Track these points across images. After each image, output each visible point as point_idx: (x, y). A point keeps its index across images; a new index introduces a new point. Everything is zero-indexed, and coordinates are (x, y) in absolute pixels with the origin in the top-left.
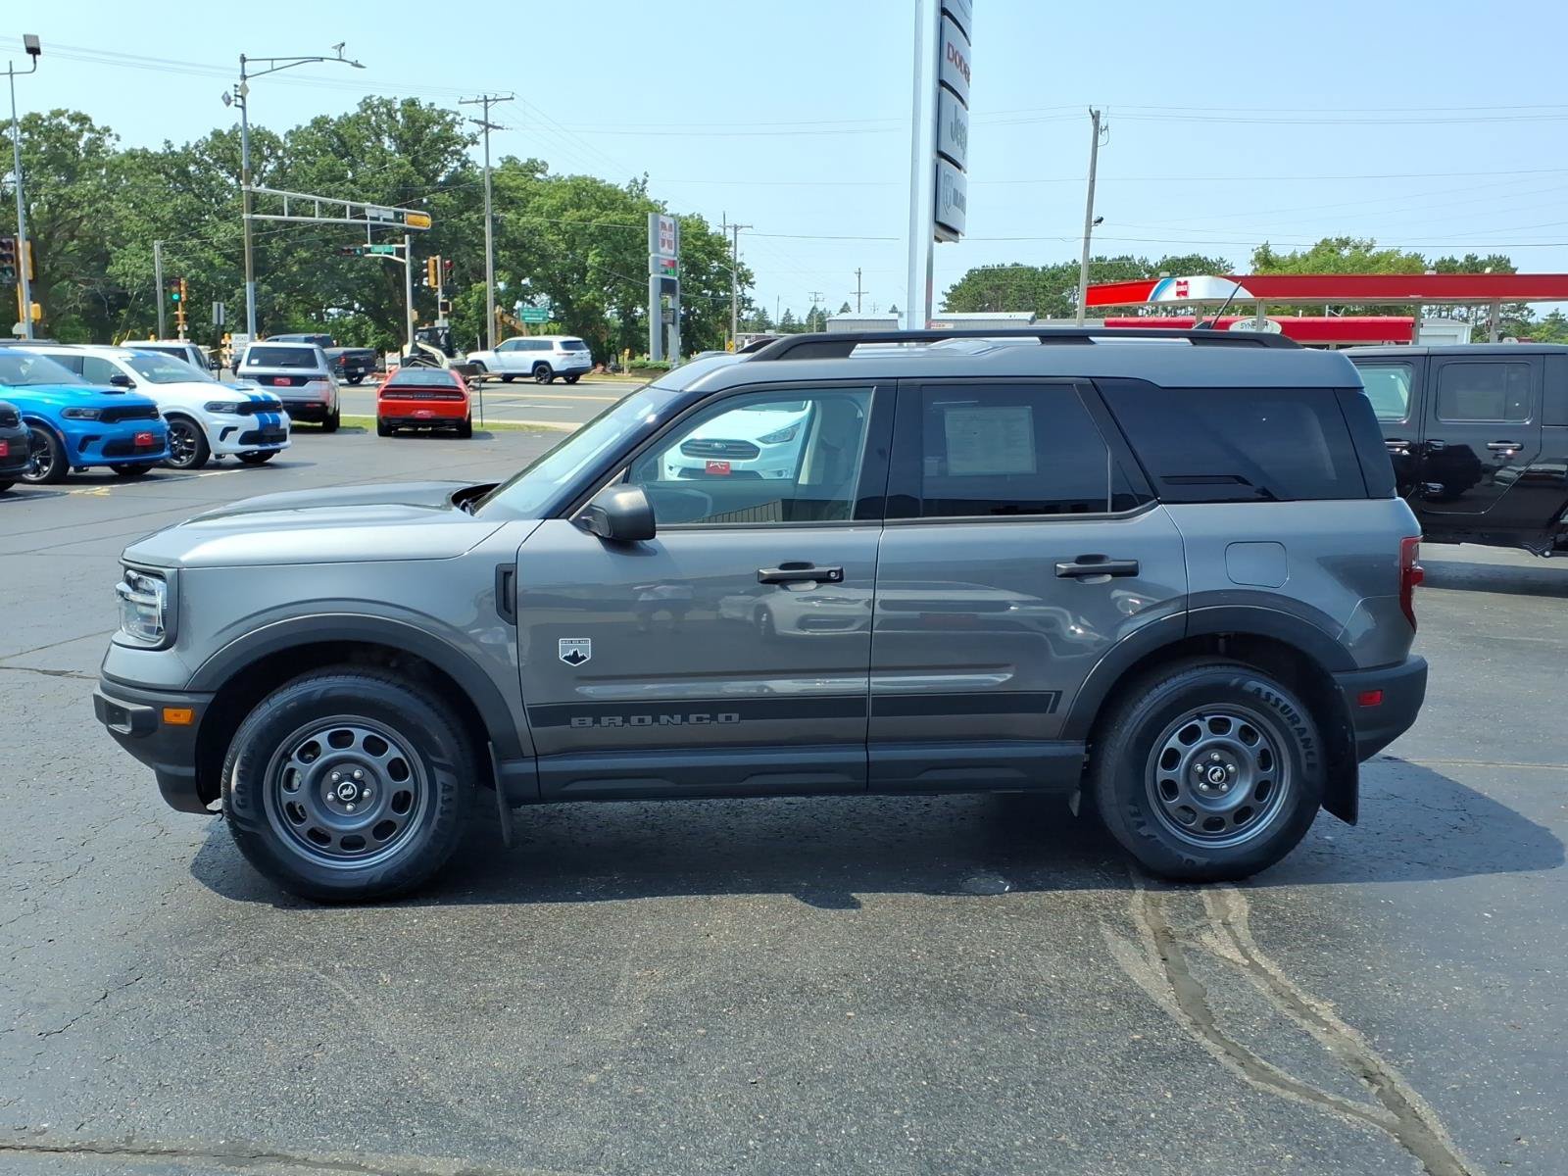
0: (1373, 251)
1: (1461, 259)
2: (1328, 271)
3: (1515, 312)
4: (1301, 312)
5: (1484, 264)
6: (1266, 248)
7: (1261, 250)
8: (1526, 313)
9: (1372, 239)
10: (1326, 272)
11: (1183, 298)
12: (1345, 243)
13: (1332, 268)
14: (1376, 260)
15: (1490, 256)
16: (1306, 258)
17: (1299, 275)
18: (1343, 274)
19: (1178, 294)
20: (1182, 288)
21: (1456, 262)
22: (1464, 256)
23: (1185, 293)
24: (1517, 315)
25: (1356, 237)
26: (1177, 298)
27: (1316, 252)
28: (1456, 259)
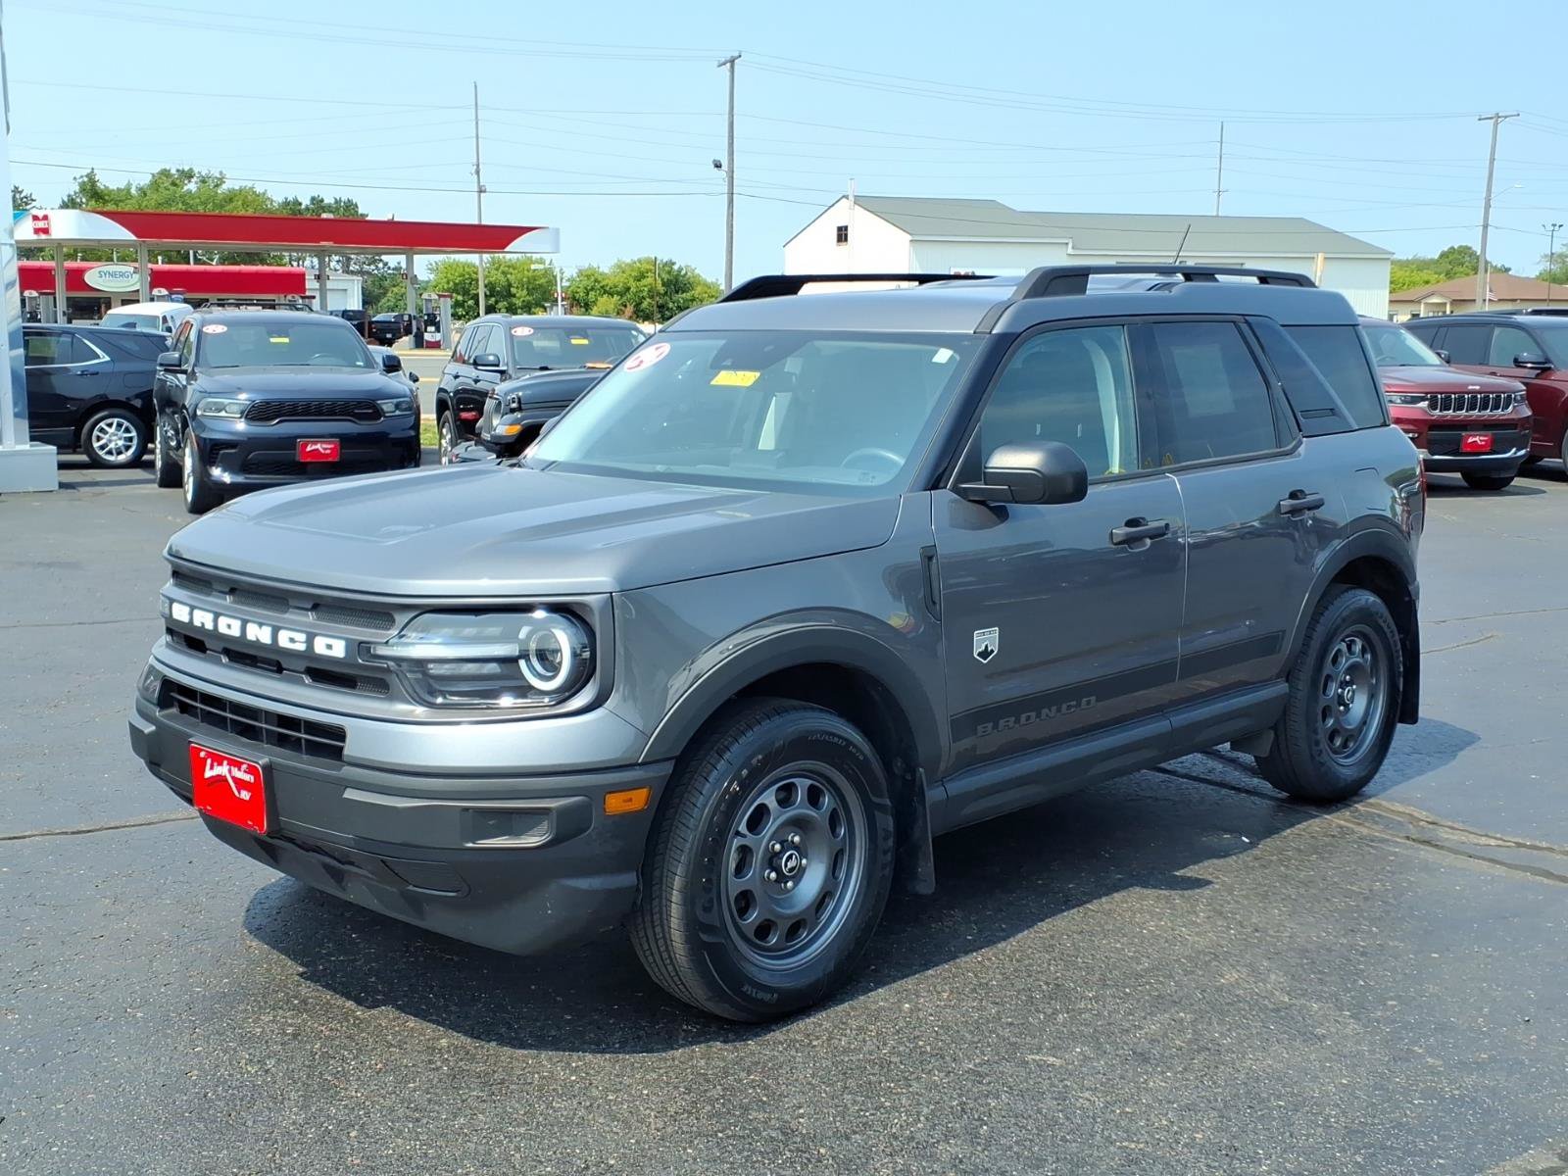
0: (225, 187)
1: (305, 202)
2: (177, 208)
3: (369, 265)
4: (160, 258)
5: (328, 209)
6: (91, 177)
7: (86, 179)
8: (381, 265)
9: (221, 173)
10: (173, 210)
11: (43, 237)
12: (188, 175)
13: (180, 205)
14: (230, 197)
15: (336, 199)
16: (143, 192)
17: (139, 211)
18: (192, 213)
19: (37, 231)
20: (41, 224)
21: (300, 204)
22: (309, 198)
23: (46, 231)
24: (373, 267)
25: (200, 169)
26: (35, 237)
27: (155, 184)
28: (300, 200)
